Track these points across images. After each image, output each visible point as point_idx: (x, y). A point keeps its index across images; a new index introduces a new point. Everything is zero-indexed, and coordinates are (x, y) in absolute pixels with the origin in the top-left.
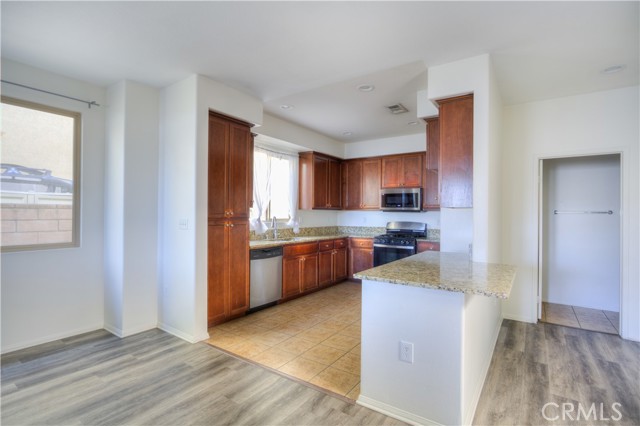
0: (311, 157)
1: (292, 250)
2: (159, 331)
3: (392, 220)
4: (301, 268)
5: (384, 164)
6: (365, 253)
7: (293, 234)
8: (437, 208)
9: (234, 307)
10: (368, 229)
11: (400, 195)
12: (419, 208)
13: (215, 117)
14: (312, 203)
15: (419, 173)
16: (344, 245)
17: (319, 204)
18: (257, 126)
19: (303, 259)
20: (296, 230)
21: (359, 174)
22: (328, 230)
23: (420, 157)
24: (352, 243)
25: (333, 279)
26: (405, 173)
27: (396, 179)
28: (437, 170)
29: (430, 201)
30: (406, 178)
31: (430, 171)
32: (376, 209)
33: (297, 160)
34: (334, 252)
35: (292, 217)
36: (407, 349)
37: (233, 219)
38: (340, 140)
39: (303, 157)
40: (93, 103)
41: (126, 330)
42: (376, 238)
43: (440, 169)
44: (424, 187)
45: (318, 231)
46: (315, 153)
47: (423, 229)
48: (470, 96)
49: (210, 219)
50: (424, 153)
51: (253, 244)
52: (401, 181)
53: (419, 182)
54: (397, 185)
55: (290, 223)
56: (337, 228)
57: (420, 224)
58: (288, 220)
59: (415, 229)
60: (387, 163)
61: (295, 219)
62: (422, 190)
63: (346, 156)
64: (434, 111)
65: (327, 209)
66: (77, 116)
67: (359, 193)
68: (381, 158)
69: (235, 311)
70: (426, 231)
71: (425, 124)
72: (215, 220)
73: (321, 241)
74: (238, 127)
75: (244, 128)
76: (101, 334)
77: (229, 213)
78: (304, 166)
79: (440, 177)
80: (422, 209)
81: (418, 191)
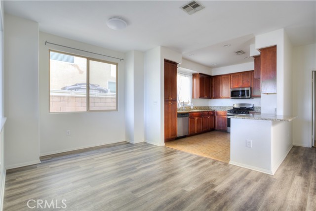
0: (198, 75)
1: (192, 114)
2: (145, 143)
3: (236, 103)
4: (196, 122)
5: (232, 77)
6: (223, 117)
7: (191, 109)
8: (259, 96)
9: (172, 136)
10: (224, 107)
11: (239, 91)
12: (250, 97)
13: (166, 61)
14: (199, 95)
15: (249, 80)
16: (213, 114)
17: (202, 96)
18: (179, 63)
19: (196, 119)
20: (192, 107)
21: (219, 82)
22: (205, 107)
23: (250, 73)
24: (217, 113)
25: (209, 129)
26: (243, 81)
27: (238, 84)
28: (259, 78)
29: (255, 93)
30: (243, 83)
31: (256, 79)
32: (228, 98)
33: (192, 77)
34: (209, 117)
35: (190, 102)
36: (249, 142)
37: (172, 101)
38: (210, 67)
39: (194, 75)
40: (122, 59)
41: (135, 142)
42: (228, 111)
43: (261, 77)
44: (252, 87)
45: (200, 108)
46: (200, 74)
47: (251, 106)
48: (275, 46)
49: (165, 101)
50: (253, 71)
51: (178, 112)
52: (241, 85)
53: (250, 84)
54: (238, 87)
55: (189, 104)
56: (209, 107)
57: (250, 104)
58: (188, 103)
59: (247, 107)
60: (233, 77)
61: (192, 103)
62: (251, 88)
63: (213, 74)
64: (258, 53)
65: (205, 98)
66: (117, 64)
67: (219, 91)
68: (230, 74)
69: (173, 137)
70: (253, 107)
71: (254, 59)
72: (166, 101)
73: (203, 112)
74: (173, 64)
75: (175, 65)
76: (125, 143)
77: (170, 98)
78: (195, 80)
79: (261, 81)
80: (252, 97)
81: (249, 89)
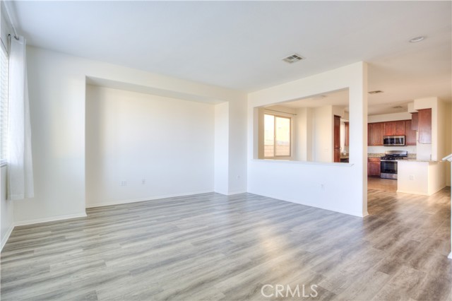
6: (376, 163)
8: (415, 144)
12: (403, 144)
13: (335, 116)
15: (404, 129)
18: (342, 117)
26: (396, 129)
27: (391, 131)
29: (410, 140)
30: (397, 132)
32: (380, 145)
42: (382, 157)
44: (407, 135)
48: (431, 109)
51: (341, 158)
52: (394, 133)
53: (404, 133)
57: (403, 152)
59: (401, 154)
60: (386, 125)
66: (290, 118)
68: (383, 123)
70: (407, 154)
80: (406, 145)
81: (403, 137)
